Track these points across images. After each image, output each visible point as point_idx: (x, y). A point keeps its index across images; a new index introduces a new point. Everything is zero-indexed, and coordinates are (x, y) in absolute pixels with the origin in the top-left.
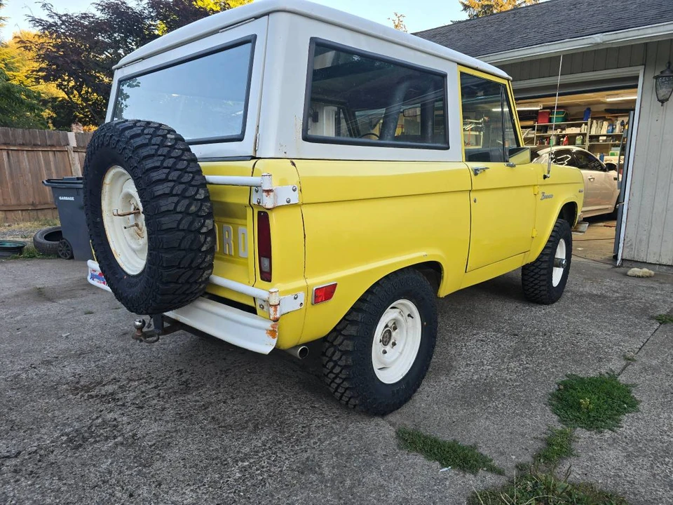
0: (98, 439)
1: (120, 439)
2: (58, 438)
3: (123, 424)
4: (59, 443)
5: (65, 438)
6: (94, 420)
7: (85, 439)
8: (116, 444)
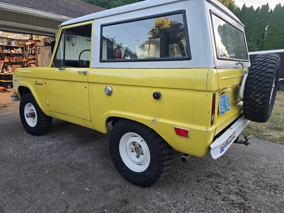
0: (267, 183)
1: (261, 178)
2: (279, 194)
3: (253, 181)
4: (280, 191)
5: (277, 192)
6: (260, 190)
7: (271, 186)
8: (264, 178)
